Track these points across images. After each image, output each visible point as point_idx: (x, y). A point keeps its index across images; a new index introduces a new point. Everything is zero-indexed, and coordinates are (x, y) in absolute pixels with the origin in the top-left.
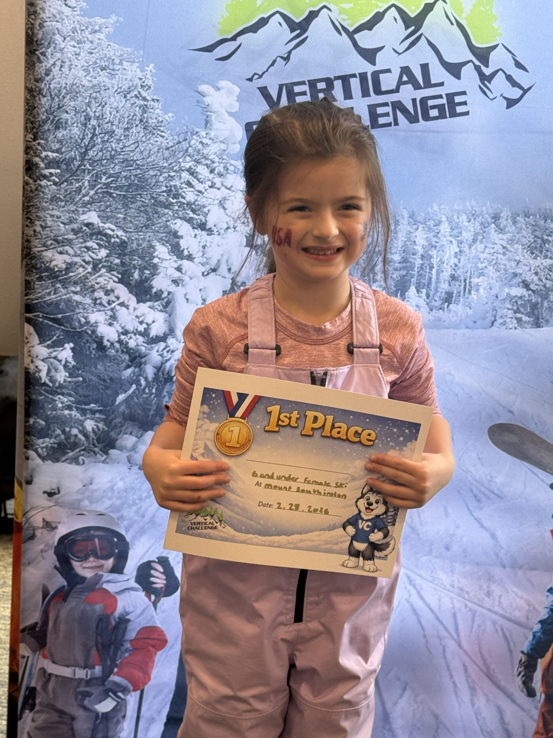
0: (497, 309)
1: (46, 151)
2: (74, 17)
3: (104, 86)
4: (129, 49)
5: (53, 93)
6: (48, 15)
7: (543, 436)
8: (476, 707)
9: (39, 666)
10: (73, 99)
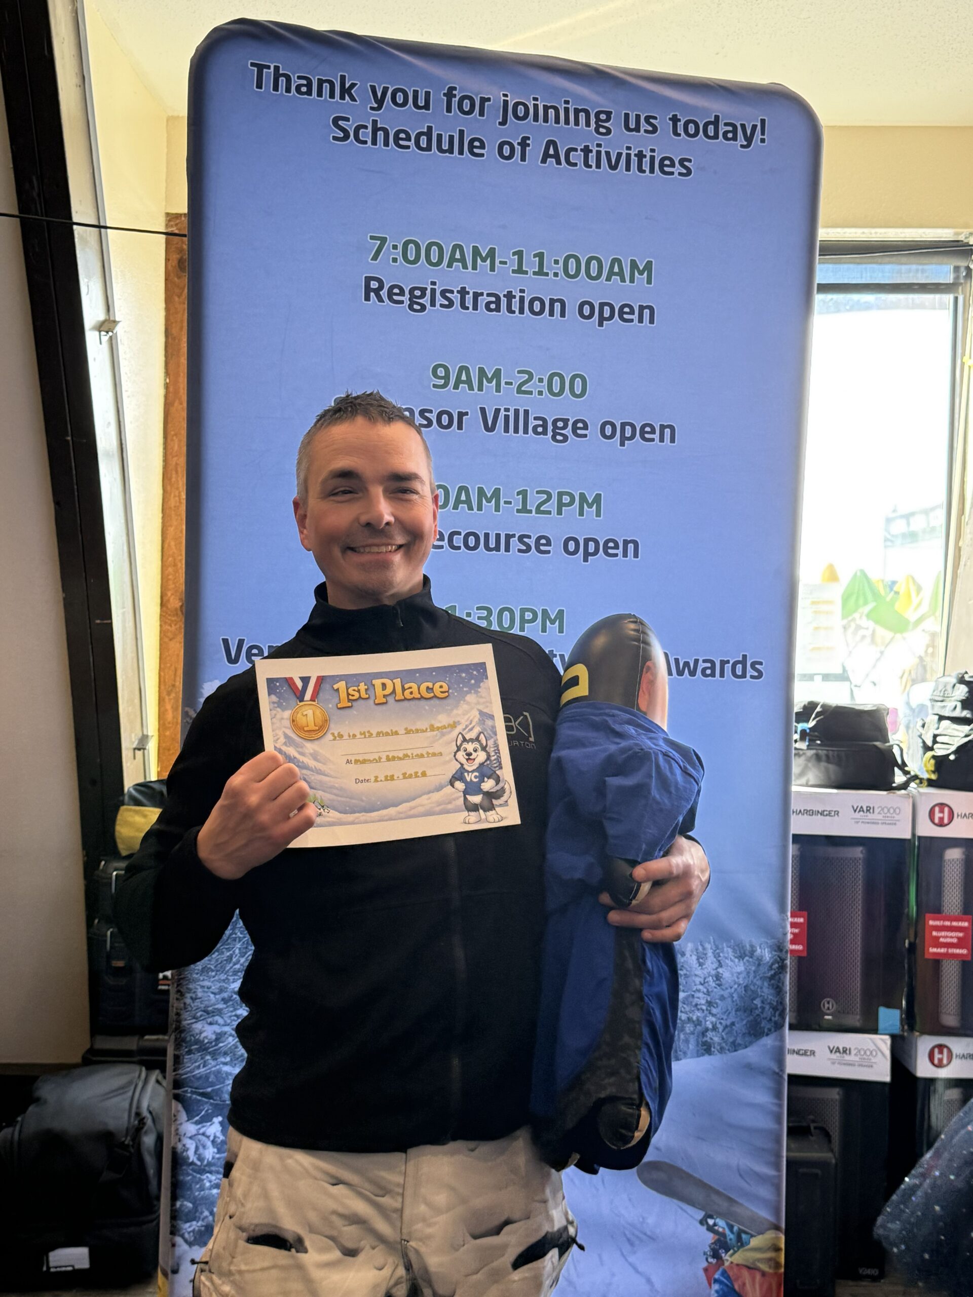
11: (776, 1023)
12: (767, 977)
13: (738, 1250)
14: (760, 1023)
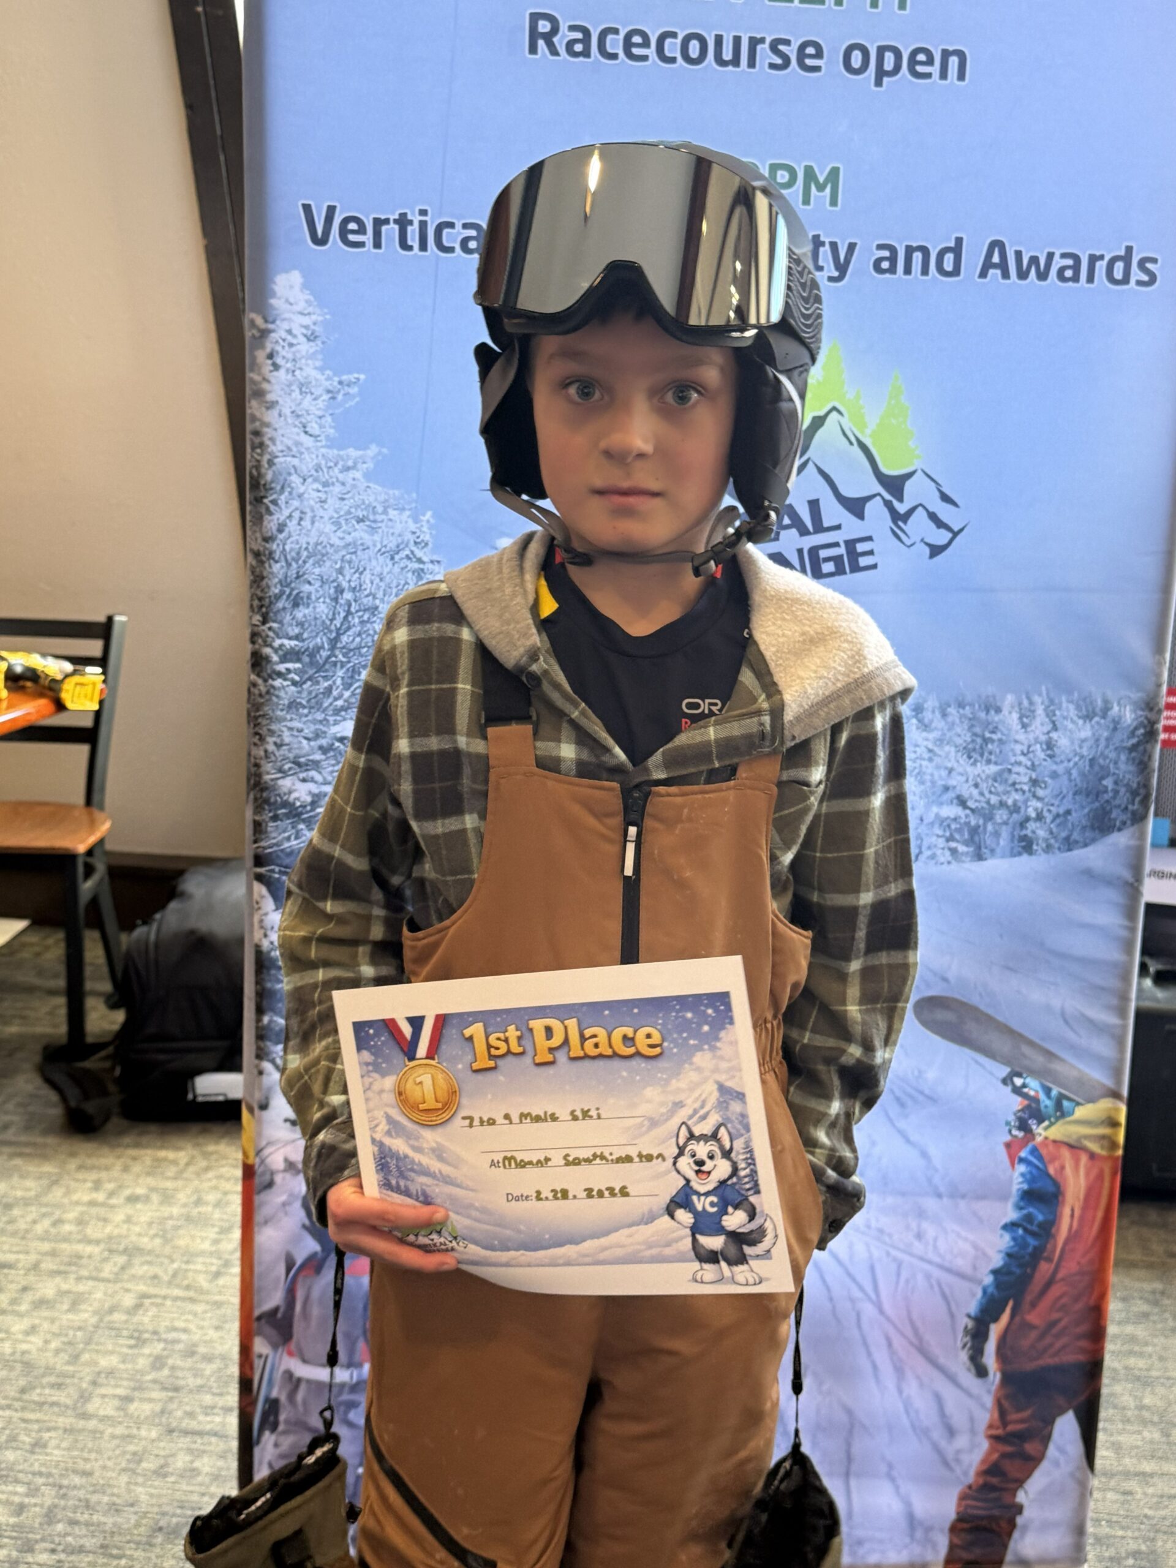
0: (924, 837)
1: (279, 637)
2: (317, 448)
3: (362, 544)
4: (397, 492)
5: (289, 557)
6: (280, 447)
7: (990, 1012)
8: (904, 1395)
9: (283, 1368)
10: (318, 563)
11: (1134, 813)
12: (1125, 748)
13: (1057, 1119)
14: (1110, 812)
